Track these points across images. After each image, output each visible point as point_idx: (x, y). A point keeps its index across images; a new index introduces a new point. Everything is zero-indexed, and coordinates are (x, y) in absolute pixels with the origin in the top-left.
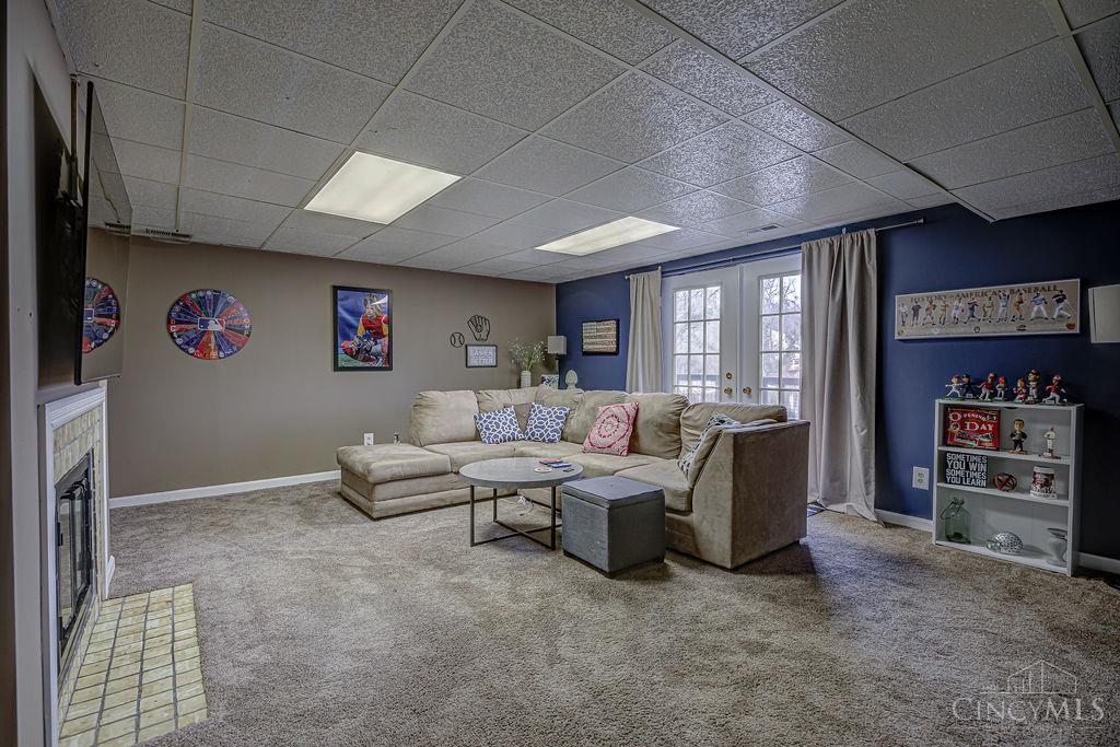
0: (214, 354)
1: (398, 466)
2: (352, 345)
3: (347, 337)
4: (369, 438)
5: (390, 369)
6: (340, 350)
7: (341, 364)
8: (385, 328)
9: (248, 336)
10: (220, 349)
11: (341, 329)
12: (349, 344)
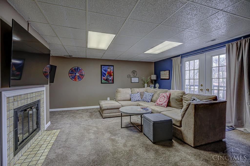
0: (77, 80)
1: (108, 106)
2: (105, 78)
3: (104, 76)
4: (109, 99)
5: (114, 83)
6: (102, 79)
7: (102, 82)
8: (112, 74)
9: (84, 76)
10: (78, 79)
11: (102, 74)
12: (104, 78)
